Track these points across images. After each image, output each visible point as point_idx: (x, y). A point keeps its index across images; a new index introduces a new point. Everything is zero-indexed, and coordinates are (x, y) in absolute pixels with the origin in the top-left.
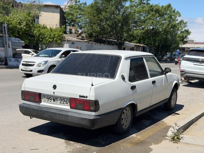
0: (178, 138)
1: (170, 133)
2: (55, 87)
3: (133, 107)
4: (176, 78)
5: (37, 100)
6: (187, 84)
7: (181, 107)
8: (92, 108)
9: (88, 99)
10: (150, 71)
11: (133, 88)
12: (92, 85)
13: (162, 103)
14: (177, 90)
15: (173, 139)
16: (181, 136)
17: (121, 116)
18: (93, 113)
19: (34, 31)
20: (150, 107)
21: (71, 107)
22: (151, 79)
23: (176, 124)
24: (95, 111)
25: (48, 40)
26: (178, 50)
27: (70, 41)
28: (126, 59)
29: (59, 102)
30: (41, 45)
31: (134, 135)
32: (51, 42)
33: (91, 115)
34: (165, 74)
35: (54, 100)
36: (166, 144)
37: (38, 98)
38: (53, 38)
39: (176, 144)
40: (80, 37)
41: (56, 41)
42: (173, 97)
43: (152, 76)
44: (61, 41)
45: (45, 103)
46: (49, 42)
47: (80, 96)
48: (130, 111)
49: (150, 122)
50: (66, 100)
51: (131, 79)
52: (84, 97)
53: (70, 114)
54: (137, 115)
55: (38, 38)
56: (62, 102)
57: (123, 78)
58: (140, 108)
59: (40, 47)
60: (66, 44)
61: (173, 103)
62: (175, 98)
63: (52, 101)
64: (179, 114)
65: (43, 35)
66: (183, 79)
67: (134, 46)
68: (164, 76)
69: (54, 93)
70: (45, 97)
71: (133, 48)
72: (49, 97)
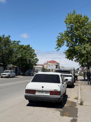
1: (79, 102)
2: (43, 87)
5: (34, 93)
9: (58, 91)
12: (58, 86)
15: (81, 104)
21: (50, 94)
24: (60, 95)
29: (44, 93)
33: (58, 96)
45: (37, 94)
47: (54, 90)
52: (56, 90)
56: (46, 93)
57: (62, 83)
63: (41, 93)
64: (70, 98)
69: (43, 89)
70: (37, 91)
71: (11, 68)
72: (39, 91)
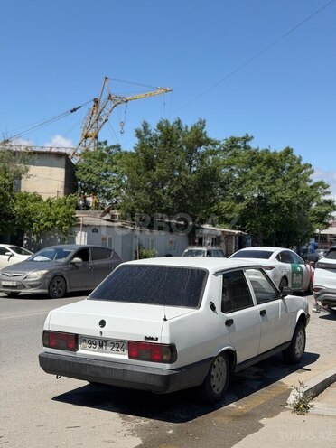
0: (305, 407)
1: (292, 399)
2: (102, 323)
3: (229, 355)
4: (302, 305)
5: (71, 346)
6: (327, 314)
7: (313, 358)
8: (165, 357)
9: (159, 342)
10: (255, 292)
11: (229, 323)
12: (165, 320)
13: (280, 350)
14: (305, 326)
15: (297, 408)
16: (311, 403)
17: (210, 372)
18: (168, 366)
19: (13, 207)
20: (258, 356)
21: (130, 357)
22: (258, 308)
23: (301, 384)
24: (170, 362)
25: (43, 224)
26: (313, 241)
27: (88, 225)
28: (216, 274)
29: (109, 348)
30: (28, 235)
31: (232, 405)
32: (50, 229)
33: (164, 368)
34: (282, 298)
35: (101, 346)
36: (286, 416)
37: (73, 342)
38: (55, 221)
39: (302, 416)
40: (108, 217)
41: (61, 226)
42: (298, 339)
43: (260, 301)
44: (71, 226)
45: (84, 351)
46: (45, 229)
47: (146, 338)
48: (224, 363)
49: (259, 383)
50: (121, 344)
51: (226, 309)
52: (152, 339)
53: (129, 368)
54: (237, 370)
55: (22, 222)
56: (115, 349)
57: (213, 307)
58: (240, 358)
59: (26, 239)
60: (80, 232)
61: (298, 351)
62: (302, 341)
63: (98, 347)
64: (309, 370)
65: (33, 215)
66: (320, 303)
67: (220, 234)
68: (280, 301)
69: (101, 333)
70: (84, 340)
71: (219, 237)
72: (92, 341)
